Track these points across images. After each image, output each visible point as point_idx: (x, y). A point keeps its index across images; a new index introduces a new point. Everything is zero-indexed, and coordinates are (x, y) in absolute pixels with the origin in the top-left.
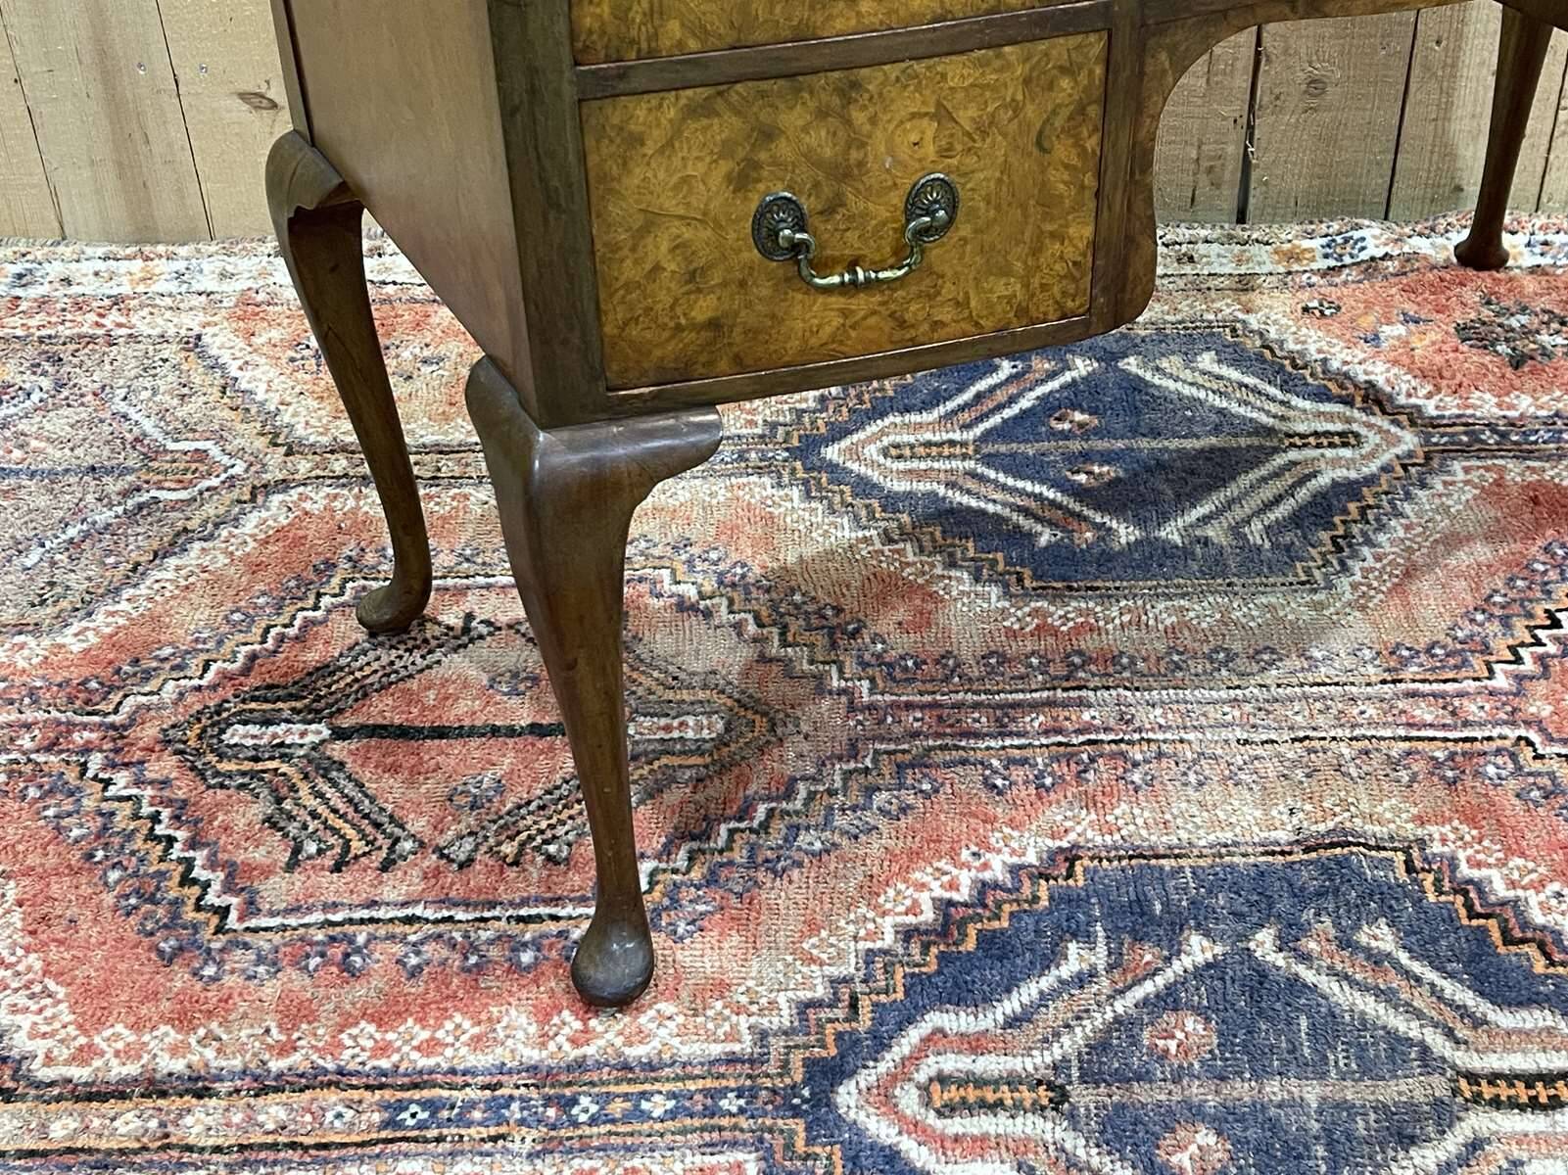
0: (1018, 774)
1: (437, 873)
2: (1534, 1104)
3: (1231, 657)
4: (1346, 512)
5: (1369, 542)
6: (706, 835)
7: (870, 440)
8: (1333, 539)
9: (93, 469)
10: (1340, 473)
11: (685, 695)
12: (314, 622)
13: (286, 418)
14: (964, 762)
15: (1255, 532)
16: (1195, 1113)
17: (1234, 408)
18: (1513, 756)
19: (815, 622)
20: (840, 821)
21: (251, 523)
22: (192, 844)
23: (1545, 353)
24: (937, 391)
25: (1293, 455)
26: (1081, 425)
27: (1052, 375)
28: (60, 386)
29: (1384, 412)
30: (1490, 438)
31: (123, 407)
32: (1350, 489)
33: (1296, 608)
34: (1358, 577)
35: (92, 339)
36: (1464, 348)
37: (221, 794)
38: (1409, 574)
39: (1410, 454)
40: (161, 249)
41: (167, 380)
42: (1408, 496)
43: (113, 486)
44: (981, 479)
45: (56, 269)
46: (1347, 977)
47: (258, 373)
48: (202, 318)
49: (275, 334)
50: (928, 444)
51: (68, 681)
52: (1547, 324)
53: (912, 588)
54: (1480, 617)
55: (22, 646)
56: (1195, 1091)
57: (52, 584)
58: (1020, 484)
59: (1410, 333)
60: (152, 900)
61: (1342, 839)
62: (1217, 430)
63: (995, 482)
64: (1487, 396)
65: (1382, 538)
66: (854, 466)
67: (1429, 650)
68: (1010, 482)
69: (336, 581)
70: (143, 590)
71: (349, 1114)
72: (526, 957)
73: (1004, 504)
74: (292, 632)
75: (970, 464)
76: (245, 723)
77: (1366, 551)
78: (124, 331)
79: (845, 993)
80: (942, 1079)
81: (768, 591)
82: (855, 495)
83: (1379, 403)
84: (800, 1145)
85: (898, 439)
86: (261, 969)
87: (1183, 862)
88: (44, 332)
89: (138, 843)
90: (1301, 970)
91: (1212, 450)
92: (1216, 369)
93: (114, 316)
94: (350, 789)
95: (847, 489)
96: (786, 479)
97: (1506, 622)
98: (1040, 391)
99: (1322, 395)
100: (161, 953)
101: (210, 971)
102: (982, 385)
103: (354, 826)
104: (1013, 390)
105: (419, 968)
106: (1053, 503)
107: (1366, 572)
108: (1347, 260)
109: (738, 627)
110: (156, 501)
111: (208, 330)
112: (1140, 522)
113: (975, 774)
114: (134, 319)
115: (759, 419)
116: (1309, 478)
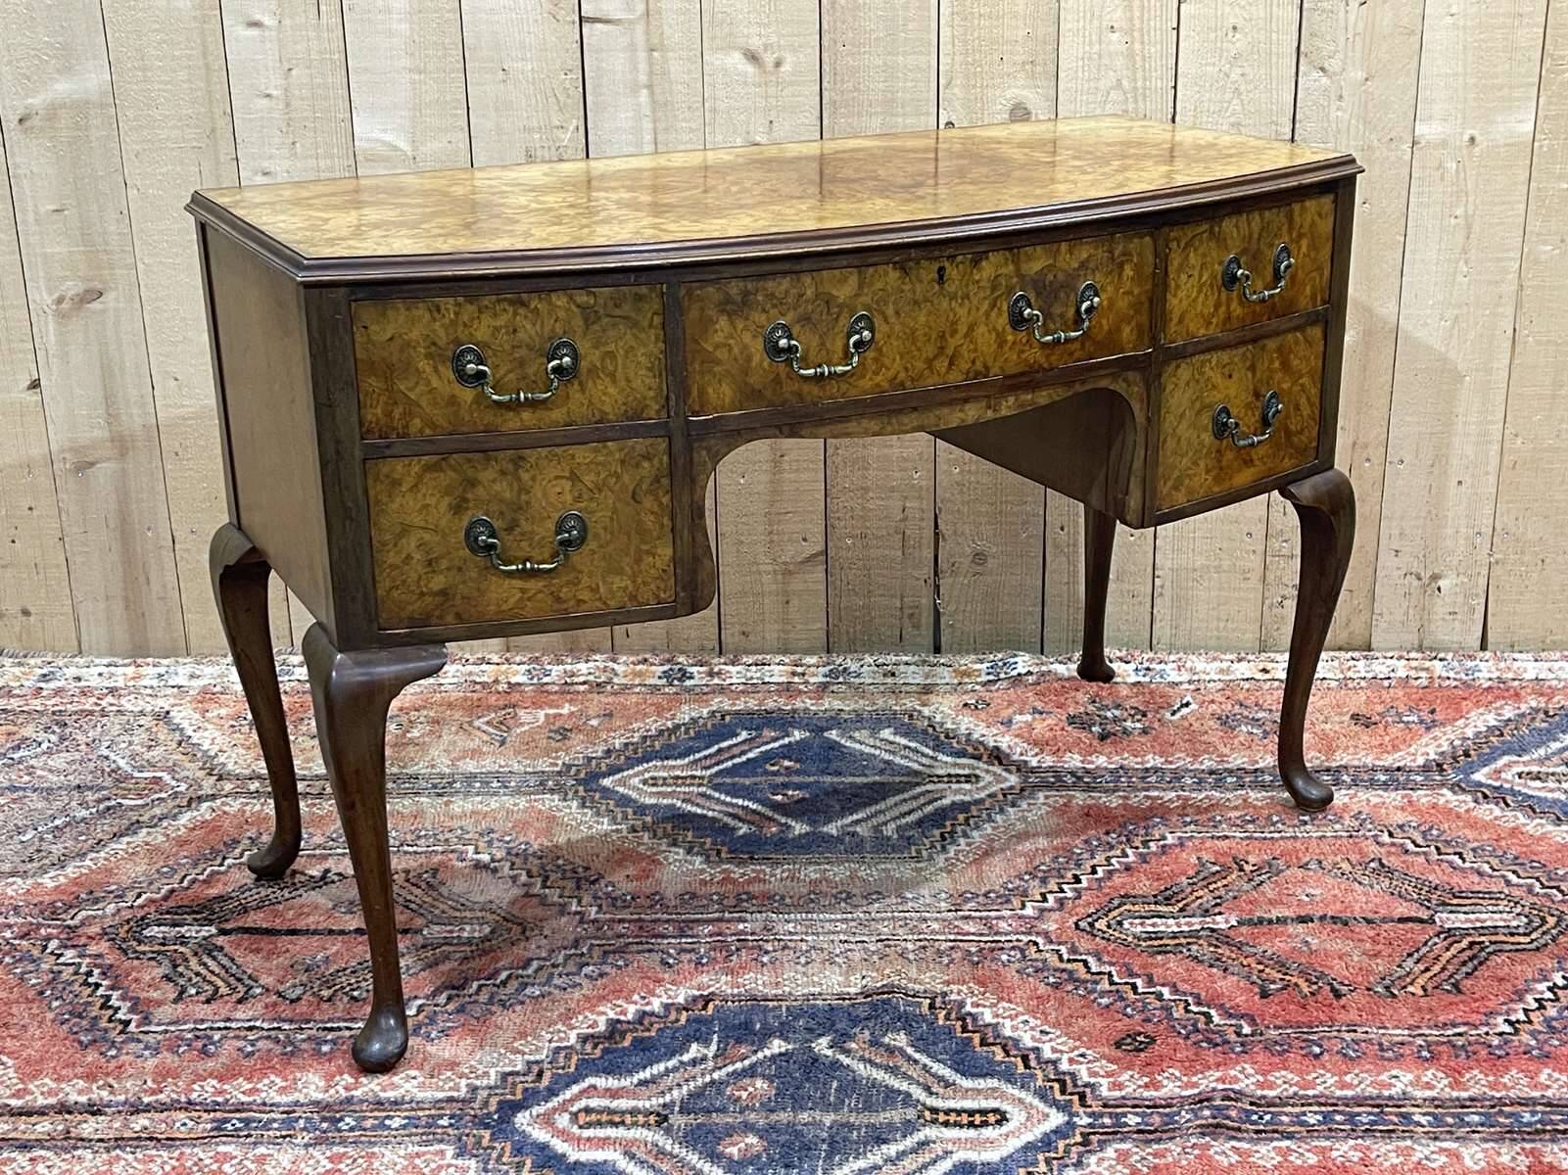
0: (685, 957)
1: (275, 1004)
2: (971, 1125)
3: (849, 896)
4: (956, 819)
5: (965, 835)
6: (462, 987)
7: (636, 775)
8: (942, 834)
9: (79, 787)
10: (958, 798)
11: (468, 914)
12: (218, 873)
13: (222, 759)
14: (650, 951)
15: (889, 830)
16: (748, 1128)
17: (898, 760)
18: (1022, 951)
19: (568, 875)
20: (557, 981)
21: (185, 819)
22: (112, 988)
23: (1125, 731)
24: (691, 748)
25: (930, 787)
26: (787, 768)
27: (775, 740)
28: (62, 739)
29: (1001, 763)
30: (1069, 779)
31: (106, 752)
32: (964, 807)
33: (905, 871)
34: (952, 854)
35: (91, 713)
36: (1070, 729)
37: (136, 962)
38: (986, 854)
39: (1011, 788)
40: (150, 660)
41: (142, 736)
42: (1002, 811)
43: (90, 796)
44: (709, 797)
45: (72, 672)
46: (870, 1061)
47: (206, 734)
48: (172, 701)
49: (223, 712)
50: (677, 777)
51: (41, 903)
52: (1133, 716)
53: (641, 857)
54: (1027, 877)
55: (13, 883)
56: (752, 1117)
57: (39, 851)
58: (734, 801)
59: (1034, 719)
60: (80, 1016)
61: (890, 989)
62: (882, 772)
63: (718, 799)
64: (1076, 756)
65: (975, 834)
66: (621, 790)
67: (986, 895)
68: (728, 799)
69: (237, 851)
70: (102, 854)
71: (191, 1124)
72: (325, 1048)
73: (720, 812)
74: (201, 877)
75: (702, 789)
76: (159, 925)
77: (962, 841)
78: (114, 708)
79: (535, 1069)
80: (588, 1110)
81: (540, 858)
82: (617, 806)
83: (998, 758)
84: (485, 1142)
85: (656, 774)
86: (147, 1053)
87: (783, 1003)
88: (56, 708)
89: (76, 987)
90: (842, 1058)
91: (875, 783)
92: (891, 738)
93: (110, 699)
94: (225, 961)
95: (612, 802)
96: (570, 796)
97: (1044, 881)
98: (763, 749)
99: (962, 754)
100: (80, 1043)
101: (113, 1052)
102: (724, 744)
103: (223, 980)
104: (746, 748)
105: (252, 1053)
106: (754, 811)
107: (957, 853)
108: (1002, 676)
109: (514, 879)
110: (120, 805)
111: (176, 708)
112: (812, 822)
113: (657, 957)
114: (123, 701)
115: (560, 762)
116: (936, 800)
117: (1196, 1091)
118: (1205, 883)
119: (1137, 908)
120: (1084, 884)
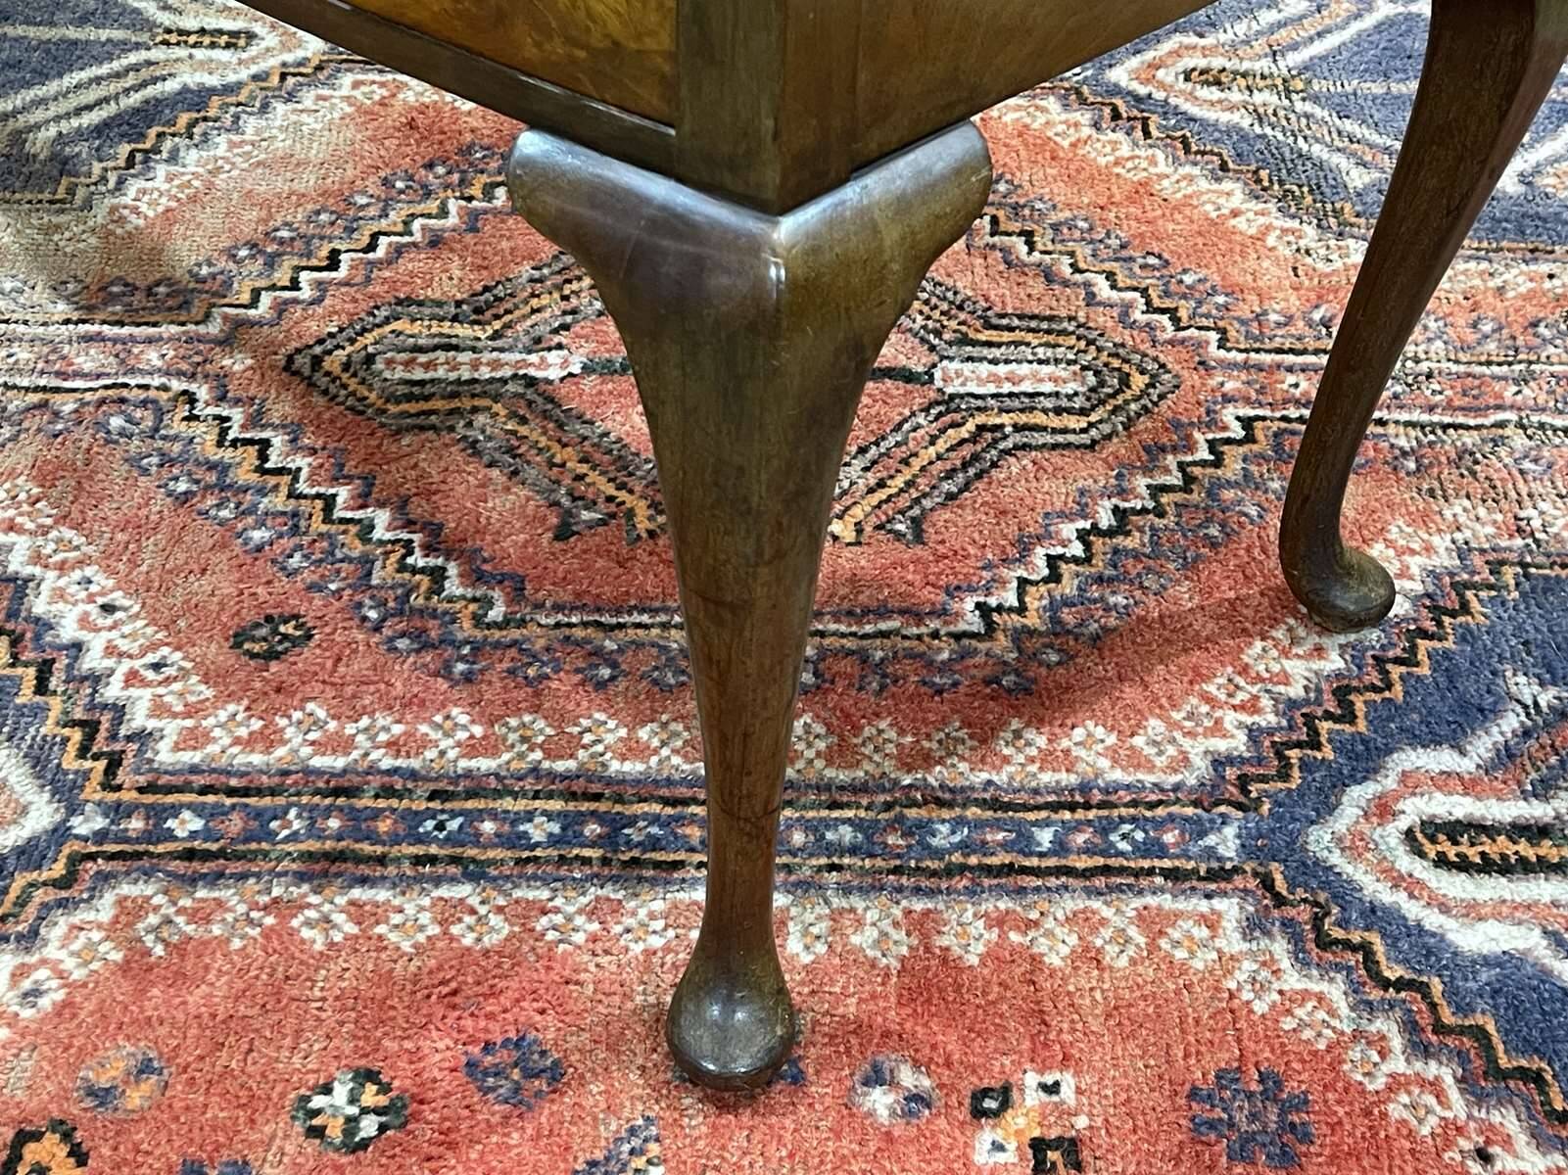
4: (172, 122)
5: (173, 159)
8: (132, 154)
10: (199, 78)
15: (41, 140)
25: (157, 54)
32: (196, 99)
42: (263, 110)
54: (245, 253)
65: (194, 155)
77: (162, 169)
91: (61, 41)
107: (143, 193)
116: (154, 80)
117: (340, 763)
118: (559, 279)
119: (416, 328)
120: (342, 272)
